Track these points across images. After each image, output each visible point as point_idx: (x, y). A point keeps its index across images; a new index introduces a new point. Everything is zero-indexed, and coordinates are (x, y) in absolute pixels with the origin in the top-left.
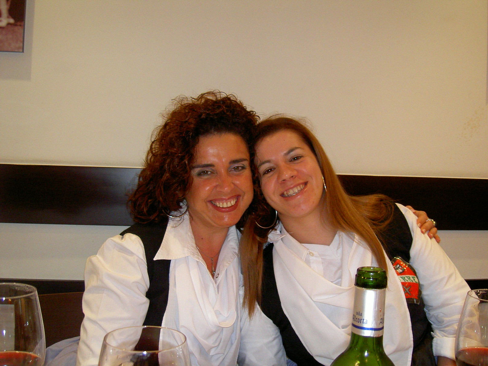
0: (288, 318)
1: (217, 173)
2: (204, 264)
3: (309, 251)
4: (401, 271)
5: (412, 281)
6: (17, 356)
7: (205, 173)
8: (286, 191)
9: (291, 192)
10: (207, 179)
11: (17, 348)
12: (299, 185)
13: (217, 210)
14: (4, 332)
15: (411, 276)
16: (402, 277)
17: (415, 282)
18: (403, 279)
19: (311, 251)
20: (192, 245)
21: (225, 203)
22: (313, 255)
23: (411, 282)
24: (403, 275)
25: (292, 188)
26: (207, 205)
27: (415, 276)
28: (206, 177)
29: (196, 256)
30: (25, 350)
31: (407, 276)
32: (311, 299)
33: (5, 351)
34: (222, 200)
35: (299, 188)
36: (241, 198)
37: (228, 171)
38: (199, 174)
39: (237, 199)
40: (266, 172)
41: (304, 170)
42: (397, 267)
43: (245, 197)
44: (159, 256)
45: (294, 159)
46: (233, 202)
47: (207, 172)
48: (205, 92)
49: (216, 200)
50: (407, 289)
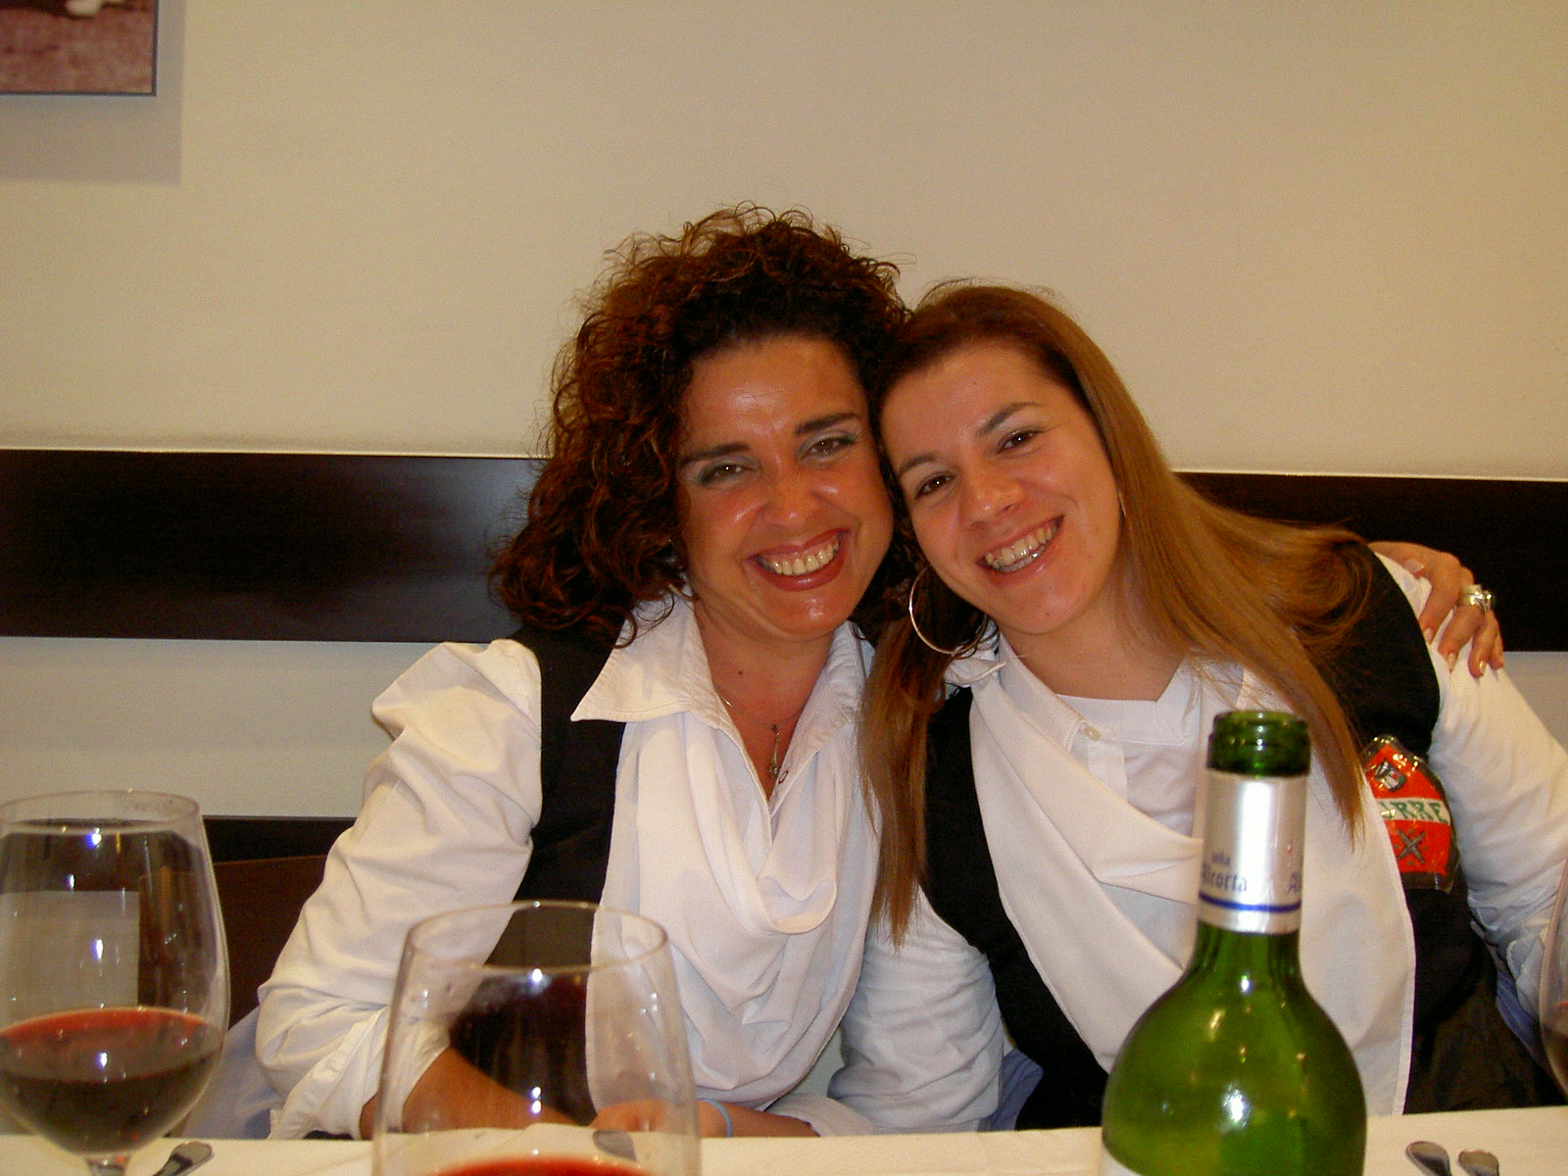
0: (1018, 930)
1: (760, 468)
2: (735, 737)
3: (1085, 723)
4: (1394, 783)
5: (1430, 817)
6: (141, 1021)
7: (729, 471)
8: (991, 551)
9: (1008, 557)
10: (735, 491)
11: (146, 997)
12: (1031, 530)
13: (778, 585)
14: (99, 946)
15: (1425, 801)
16: (1396, 805)
17: (1440, 820)
18: (1401, 810)
19: (1090, 724)
20: (698, 680)
21: (797, 560)
22: (1096, 736)
23: (1427, 819)
24: (1402, 796)
25: (1009, 544)
26: (744, 571)
27: (1441, 803)
28: (730, 483)
29: (709, 712)
30: (166, 1002)
31: (1414, 799)
32: (1092, 874)
33: (102, 1006)
34: (787, 551)
35: (1032, 543)
36: (851, 540)
37: (800, 458)
38: (707, 478)
39: (840, 544)
40: (927, 488)
41: (1050, 480)
42: (1383, 770)
43: (865, 533)
44: (586, 710)
45: (1014, 439)
46: (824, 556)
47: (732, 467)
48: (706, 216)
49: (769, 552)
50: (1412, 843)
